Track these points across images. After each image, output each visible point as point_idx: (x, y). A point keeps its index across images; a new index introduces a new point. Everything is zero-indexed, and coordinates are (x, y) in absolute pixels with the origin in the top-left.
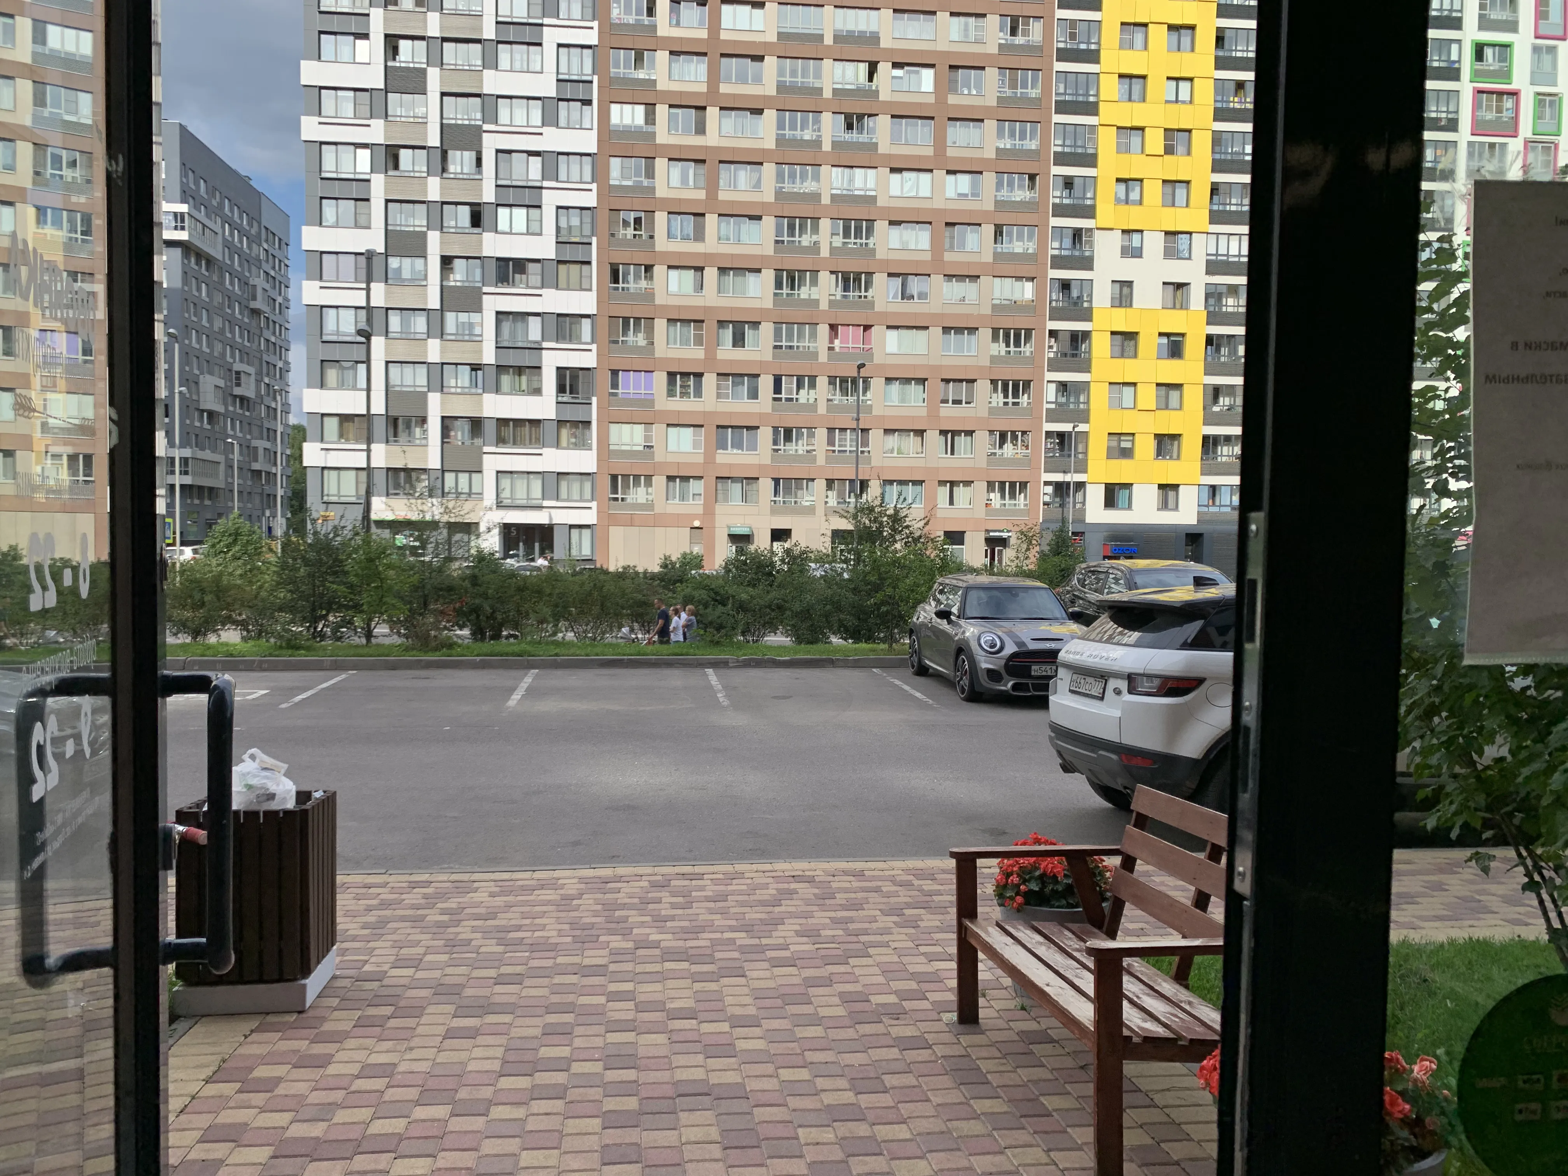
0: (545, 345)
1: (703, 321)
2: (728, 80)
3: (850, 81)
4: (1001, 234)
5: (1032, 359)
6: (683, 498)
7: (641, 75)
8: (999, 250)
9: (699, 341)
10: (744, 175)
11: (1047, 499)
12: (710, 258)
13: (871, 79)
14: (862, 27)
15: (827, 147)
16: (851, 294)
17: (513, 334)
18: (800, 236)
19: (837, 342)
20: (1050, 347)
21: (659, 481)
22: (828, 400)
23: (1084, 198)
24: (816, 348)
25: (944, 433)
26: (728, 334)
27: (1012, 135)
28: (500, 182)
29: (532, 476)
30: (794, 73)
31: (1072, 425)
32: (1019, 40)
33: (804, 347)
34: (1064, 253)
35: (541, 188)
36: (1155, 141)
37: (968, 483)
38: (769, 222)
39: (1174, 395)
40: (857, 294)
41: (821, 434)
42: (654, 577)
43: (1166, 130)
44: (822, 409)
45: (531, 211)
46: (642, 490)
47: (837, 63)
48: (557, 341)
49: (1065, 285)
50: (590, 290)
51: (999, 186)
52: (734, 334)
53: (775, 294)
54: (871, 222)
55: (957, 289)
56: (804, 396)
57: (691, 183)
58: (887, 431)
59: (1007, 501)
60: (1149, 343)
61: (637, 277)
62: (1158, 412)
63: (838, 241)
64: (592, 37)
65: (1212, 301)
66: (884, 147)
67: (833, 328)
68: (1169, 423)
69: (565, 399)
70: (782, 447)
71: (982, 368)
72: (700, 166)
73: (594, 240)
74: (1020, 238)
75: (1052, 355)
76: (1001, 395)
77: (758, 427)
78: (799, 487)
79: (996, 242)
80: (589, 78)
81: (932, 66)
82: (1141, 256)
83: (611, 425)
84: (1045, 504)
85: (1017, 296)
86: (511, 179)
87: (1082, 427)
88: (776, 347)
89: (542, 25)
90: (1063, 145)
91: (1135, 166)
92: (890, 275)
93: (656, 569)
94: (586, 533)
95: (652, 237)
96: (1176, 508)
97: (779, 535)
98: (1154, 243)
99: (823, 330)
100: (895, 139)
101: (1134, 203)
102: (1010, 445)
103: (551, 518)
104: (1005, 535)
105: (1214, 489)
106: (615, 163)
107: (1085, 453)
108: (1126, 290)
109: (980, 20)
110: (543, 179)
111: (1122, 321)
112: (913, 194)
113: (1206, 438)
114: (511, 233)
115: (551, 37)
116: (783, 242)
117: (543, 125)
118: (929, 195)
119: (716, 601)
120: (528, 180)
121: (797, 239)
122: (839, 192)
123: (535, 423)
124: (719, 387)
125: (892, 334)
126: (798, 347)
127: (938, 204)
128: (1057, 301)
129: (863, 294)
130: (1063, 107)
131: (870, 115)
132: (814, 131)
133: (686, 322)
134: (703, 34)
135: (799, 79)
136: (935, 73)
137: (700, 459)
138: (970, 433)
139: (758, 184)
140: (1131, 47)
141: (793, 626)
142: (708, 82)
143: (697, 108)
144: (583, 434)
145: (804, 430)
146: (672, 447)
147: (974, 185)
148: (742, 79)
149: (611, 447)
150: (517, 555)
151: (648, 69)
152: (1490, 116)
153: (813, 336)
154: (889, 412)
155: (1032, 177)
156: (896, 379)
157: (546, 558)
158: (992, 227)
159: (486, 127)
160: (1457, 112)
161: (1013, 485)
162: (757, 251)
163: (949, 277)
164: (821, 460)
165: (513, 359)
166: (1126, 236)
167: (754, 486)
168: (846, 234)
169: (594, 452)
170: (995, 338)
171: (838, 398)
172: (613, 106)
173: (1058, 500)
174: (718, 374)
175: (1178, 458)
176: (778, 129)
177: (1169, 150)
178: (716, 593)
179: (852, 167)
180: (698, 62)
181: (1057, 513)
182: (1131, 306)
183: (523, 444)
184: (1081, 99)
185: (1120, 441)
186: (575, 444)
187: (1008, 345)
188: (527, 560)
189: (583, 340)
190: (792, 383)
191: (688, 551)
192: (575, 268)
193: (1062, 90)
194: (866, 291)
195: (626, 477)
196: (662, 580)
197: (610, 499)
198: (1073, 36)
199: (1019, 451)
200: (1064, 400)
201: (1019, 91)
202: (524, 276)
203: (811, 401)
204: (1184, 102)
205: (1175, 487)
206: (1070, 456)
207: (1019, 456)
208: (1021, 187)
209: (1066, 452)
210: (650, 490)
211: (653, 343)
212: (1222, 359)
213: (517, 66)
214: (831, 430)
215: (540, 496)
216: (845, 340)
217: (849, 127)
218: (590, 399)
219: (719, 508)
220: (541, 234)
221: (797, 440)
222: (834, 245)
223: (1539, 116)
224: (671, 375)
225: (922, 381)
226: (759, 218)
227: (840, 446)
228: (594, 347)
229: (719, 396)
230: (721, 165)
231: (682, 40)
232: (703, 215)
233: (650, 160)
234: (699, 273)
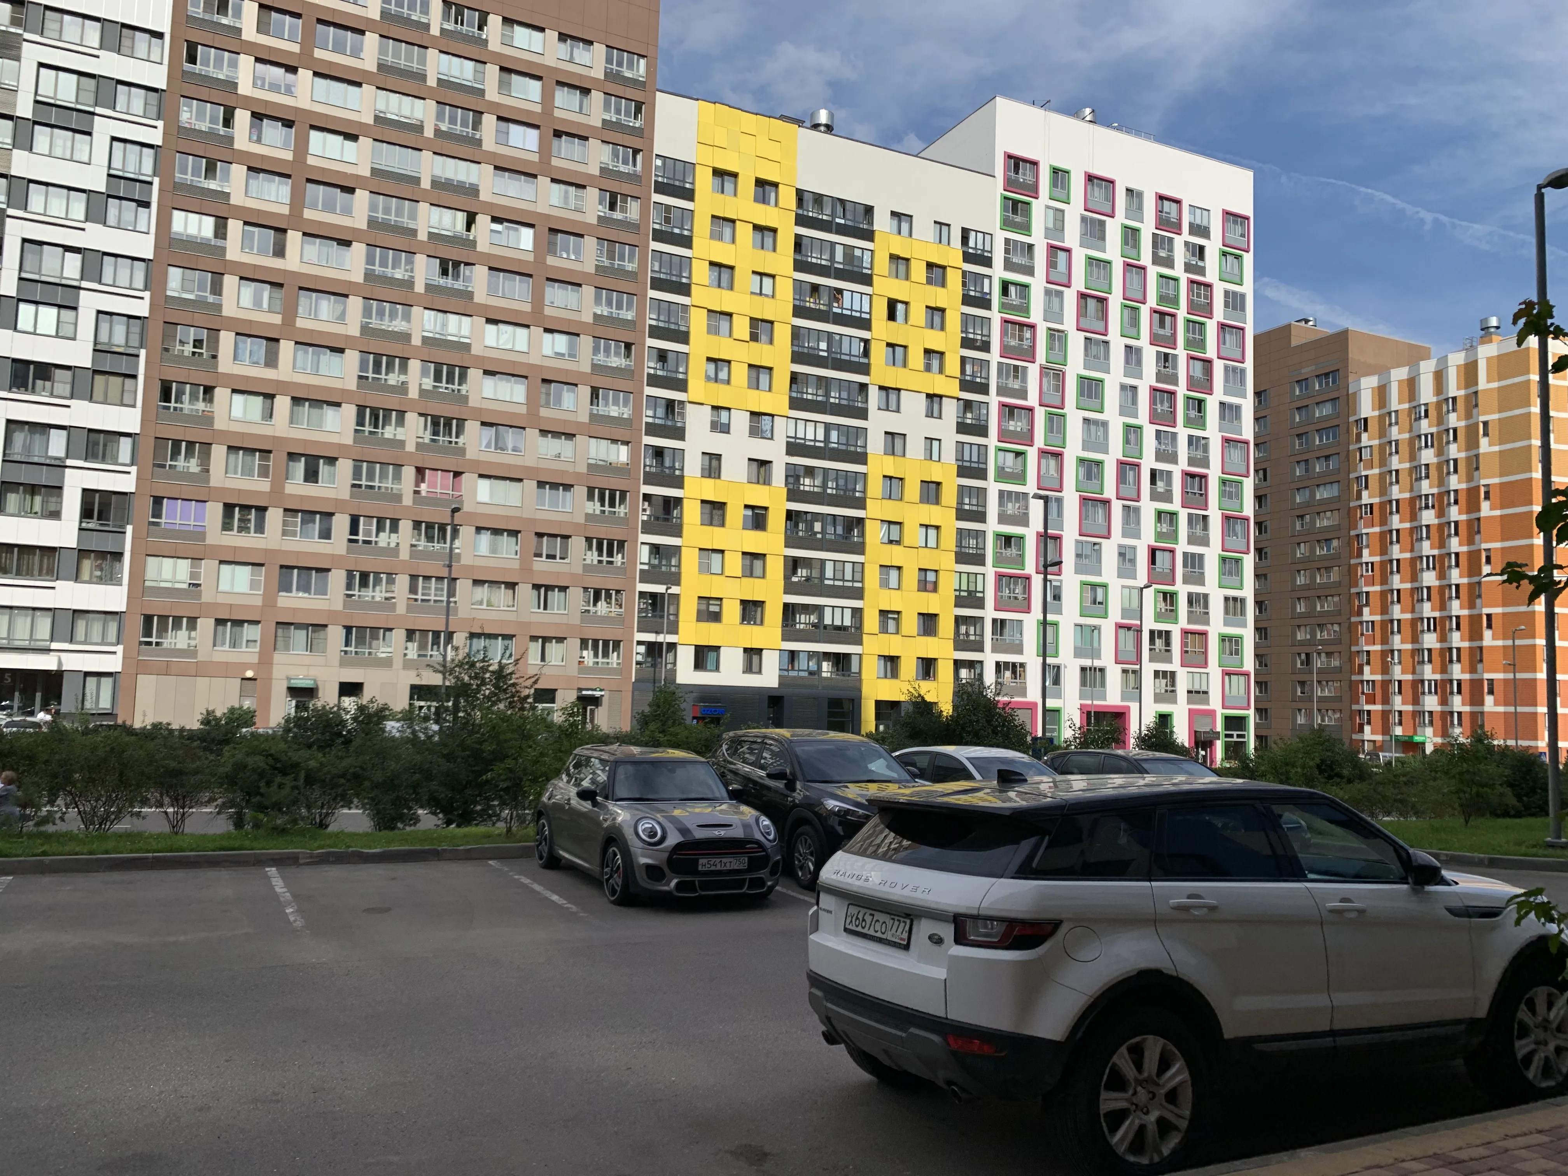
0: (69, 462)
1: (270, 452)
2: (314, 207)
3: (447, 227)
4: (597, 398)
5: (625, 520)
6: (234, 645)
7: (213, 185)
8: (595, 412)
9: (264, 472)
10: (326, 306)
11: (640, 658)
12: (283, 387)
13: (468, 229)
14: (462, 177)
15: (419, 288)
16: (441, 438)
17: (28, 448)
18: (387, 374)
19: (423, 487)
20: (644, 510)
21: (206, 625)
22: (412, 546)
23: (677, 372)
24: (400, 490)
25: (537, 587)
26: (300, 467)
27: (609, 303)
28: (24, 275)
29: (38, 613)
30: (387, 211)
31: (665, 587)
32: (617, 215)
33: (387, 488)
34: (657, 421)
35: (80, 288)
36: (742, 328)
37: (560, 640)
38: (352, 357)
39: (758, 564)
40: (447, 439)
41: (402, 582)
42: (192, 736)
43: (751, 318)
44: (404, 554)
45: (63, 312)
46: (183, 634)
47: (433, 208)
48: (86, 460)
49: (659, 453)
50: (134, 406)
51: (596, 350)
52: (306, 470)
53: (356, 431)
54: (464, 369)
55: (551, 446)
56: (384, 539)
57: (265, 305)
58: (477, 582)
59: (600, 660)
60: (735, 514)
61: (194, 397)
62: (744, 580)
63: (428, 383)
64: (156, 137)
65: (791, 480)
66: (481, 296)
67: (420, 471)
68: (753, 590)
69: (91, 526)
70: (356, 593)
71: (577, 525)
72: (275, 289)
73: (143, 353)
74: (616, 403)
75: (645, 518)
76: (596, 553)
77: (328, 570)
78: (375, 637)
79: (592, 404)
80: (149, 179)
81: (531, 226)
82: (728, 432)
83: (150, 559)
84: (638, 663)
85: (612, 458)
86: (39, 273)
87: (674, 590)
88: (354, 486)
89: (93, 114)
90: (658, 320)
91: (723, 348)
92: (483, 424)
93: (195, 725)
94: (107, 683)
95: (214, 357)
96: (760, 672)
97: (350, 689)
98: (740, 422)
99: (409, 473)
100: (492, 291)
101: (723, 382)
102: (604, 603)
103: (60, 663)
104: (597, 694)
105: (793, 654)
106: (175, 275)
107: (677, 615)
108: (715, 463)
109: (580, 191)
110: (82, 279)
111: (710, 490)
112: (509, 347)
113: (786, 606)
114: (34, 333)
115: (104, 129)
116: (367, 378)
117: (87, 220)
118: (525, 349)
119: (276, 769)
120: (62, 278)
121: (383, 376)
122: (431, 335)
123: (50, 551)
124: (285, 523)
125: (484, 484)
126: (379, 487)
127: (534, 360)
128: (650, 466)
129: (454, 439)
130: (658, 284)
131: (467, 264)
132: (406, 271)
133: (252, 451)
134: (288, 156)
135: (393, 218)
136: (535, 233)
137: (259, 602)
138: (563, 589)
139: (342, 316)
140: (720, 238)
141: (372, 799)
142: (291, 205)
143: (277, 229)
144: (112, 567)
145: (383, 576)
146: (224, 586)
147: (571, 346)
148: (329, 208)
149: (147, 584)
150: (10, 707)
151: (221, 180)
152: (1013, 343)
153: (397, 477)
154: (479, 562)
155: (628, 346)
156: (488, 529)
157: (48, 712)
158: (589, 389)
159: (10, 212)
160: (989, 336)
161: (606, 643)
162: (338, 384)
163: (544, 432)
164: (401, 608)
165: (24, 475)
166: (715, 412)
167: (321, 634)
168: (438, 378)
169: (125, 588)
170: (590, 497)
171: (422, 544)
172: (176, 213)
173: (649, 659)
174: (286, 510)
175: (762, 623)
176: (367, 264)
177: (754, 337)
178: (277, 760)
179: (445, 312)
180: (280, 183)
181: (648, 672)
182: (719, 477)
183: (29, 574)
184: (674, 278)
185: (709, 605)
186: (100, 578)
187: (603, 505)
188: (24, 714)
189: (120, 461)
190: (371, 525)
191: (237, 706)
192: (116, 381)
193: (657, 268)
194: (457, 437)
195: (163, 618)
196: (203, 740)
197: (141, 643)
198: (667, 220)
199: (613, 609)
200: (656, 562)
201: (617, 262)
202: (48, 384)
203: (393, 545)
204: (767, 296)
205: (759, 651)
206: (662, 617)
207: (613, 615)
208: (617, 354)
209: (658, 613)
210: (193, 634)
211: (208, 471)
212: (800, 534)
213: (58, 152)
214: (414, 578)
215: (47, 636)
216: (432, 485)
217: (445, 272)
218: (124, 527)
219: (278, 657)
220: (74, 339)
221: (374, 587)
222: (424, 387)
223: (1050, 348)
224: (229, 508)
225: (514, 533)
226: (341, 351)
227: (423, 595)
228: (134, 469)
229: (285, 533)
230: (301, 292)
231: (263, 157)
232: (277, 340)
233: (218, 275)
234: (269, 401)
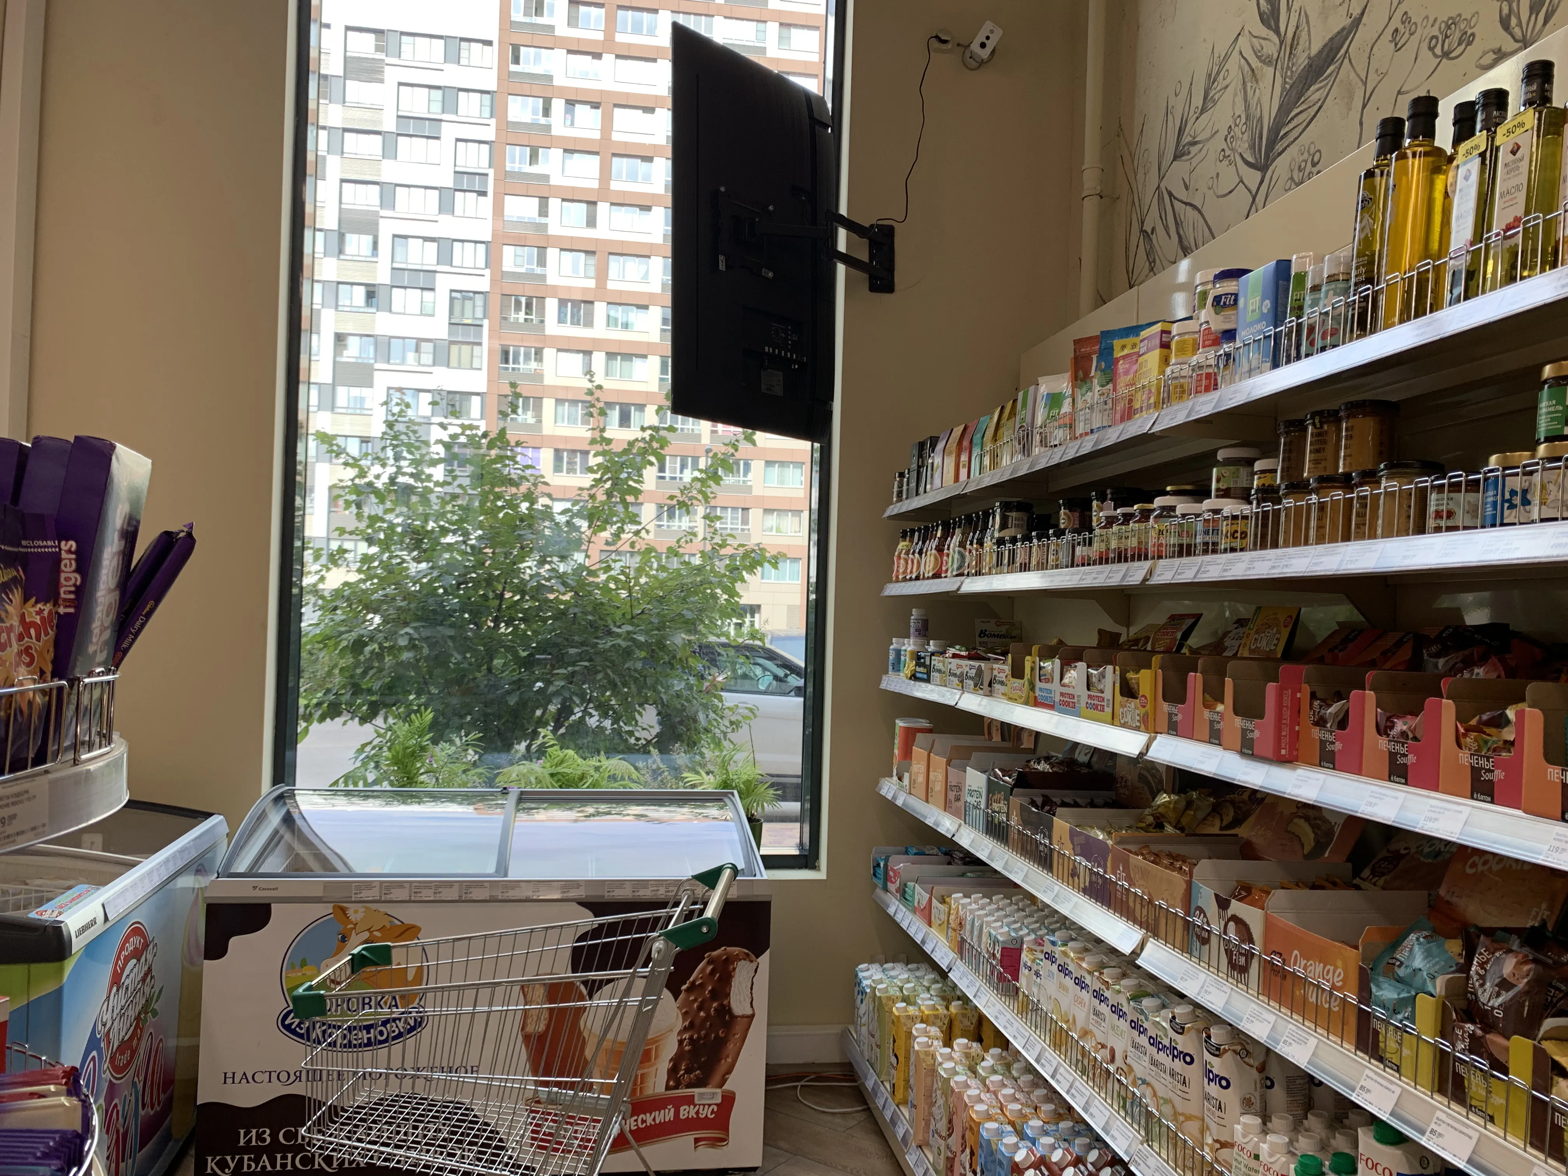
0: (433, 420)
2: (619, 178)
7: (536, 170)
10: (633, 266)
12: (598, 344)
24: (700, 430)
26: (615, 415)
28: (395, 265)
33: (688, 429)
35: (436, 272)
38: (655, 311)
45: (425, 293)
48: (445, 417)
50: (481, 369)
52: (621, 417)
53: (661, 379)
56: (688, 475)
57: (582, 272)
61: (527, 359)
64: (490, 134)
70: (665, 523)
72: (589, 256)
73: (486, 323)
77: (642, 504)
80: (485, 171)
86: (406, 263)
89: (441, 120)
95: (542, 322)
106: (508, 252)
110: (438, 264)
114: (405, 313)
115: (449, 132)
117: (440, 213)
120: (423, 264)
126: (682, 429)
133: (575, 402)
134: (596, 135)
139: (646, 276)
142: (601, 179)
143: (588, 202)
148: (632, 177)
151: (543, 165)
154: (768, 493)
156: (776, 462)
162: (644, 338)
172: (508, 198)
176: (665, 225)
180: (590, 160)
189: (472, 416)
190: (676, 463)
192: (466, 349)
211: (541, 421)
213: (416, 157)
220: (434, 315)
221: (680, 517)
224: (558, 453)
226: (646, 307)
228: (483, 423)
230: (611, 257)
231: (575, 139)
232: (592, 303)
233: (542, 249)
234: (588, 357)
